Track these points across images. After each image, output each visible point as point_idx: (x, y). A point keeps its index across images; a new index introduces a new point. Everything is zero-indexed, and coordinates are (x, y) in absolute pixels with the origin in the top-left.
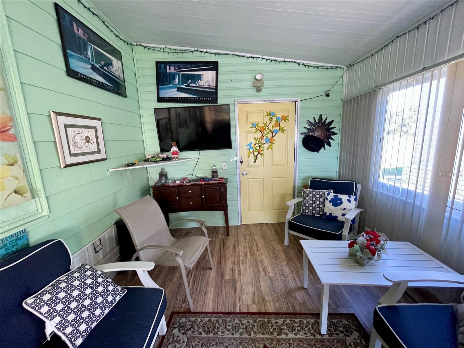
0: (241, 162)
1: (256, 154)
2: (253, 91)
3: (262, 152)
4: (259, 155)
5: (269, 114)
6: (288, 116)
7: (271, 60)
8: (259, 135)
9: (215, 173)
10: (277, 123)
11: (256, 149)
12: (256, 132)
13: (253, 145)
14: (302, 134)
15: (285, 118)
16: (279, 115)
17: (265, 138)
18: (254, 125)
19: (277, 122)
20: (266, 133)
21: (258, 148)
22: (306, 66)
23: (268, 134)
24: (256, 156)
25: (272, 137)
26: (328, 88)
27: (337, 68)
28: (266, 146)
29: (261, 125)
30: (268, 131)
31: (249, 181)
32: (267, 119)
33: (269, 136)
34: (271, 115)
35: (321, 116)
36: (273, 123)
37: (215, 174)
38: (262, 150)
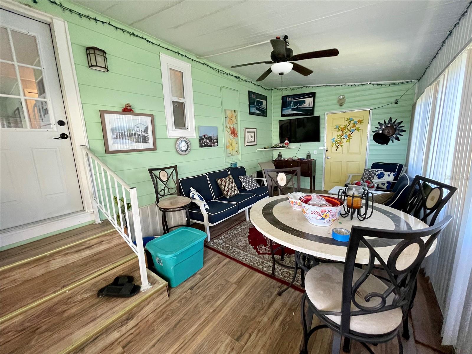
0: (327, 150)
1: (337, 145)
2: (338, 106)
3: (342, 144)
4: (340, 146)
5: (348, 119)
6: (363, 120)
7: (352, 85)
8: (340, 133)
9: (309, 156)
10: (354, 125)
11: (338, 142)
12: (338, 131)
13: (335, 139)
14: (373, 132)
15: (361, 122)
16: (356, 120)
17: (344, 135)
18: (337, 127)
19: (354, 124)
20: (345, 131)
21: (339, 141)
22: (379, 85)
23: (347, 132)
24: (337, 147)
25: (350, 134)
26: (397, 98)
27: (407, 82)
28: (346, 140)
29: (342, 127)
30: (347, 130)
31: (331, 163)
32: (347, 123)
33: (348, 134)
34: (350, 120)
35: (391, 118)
36: (351, 125)
37: (309, 157)
38: (342, 143)
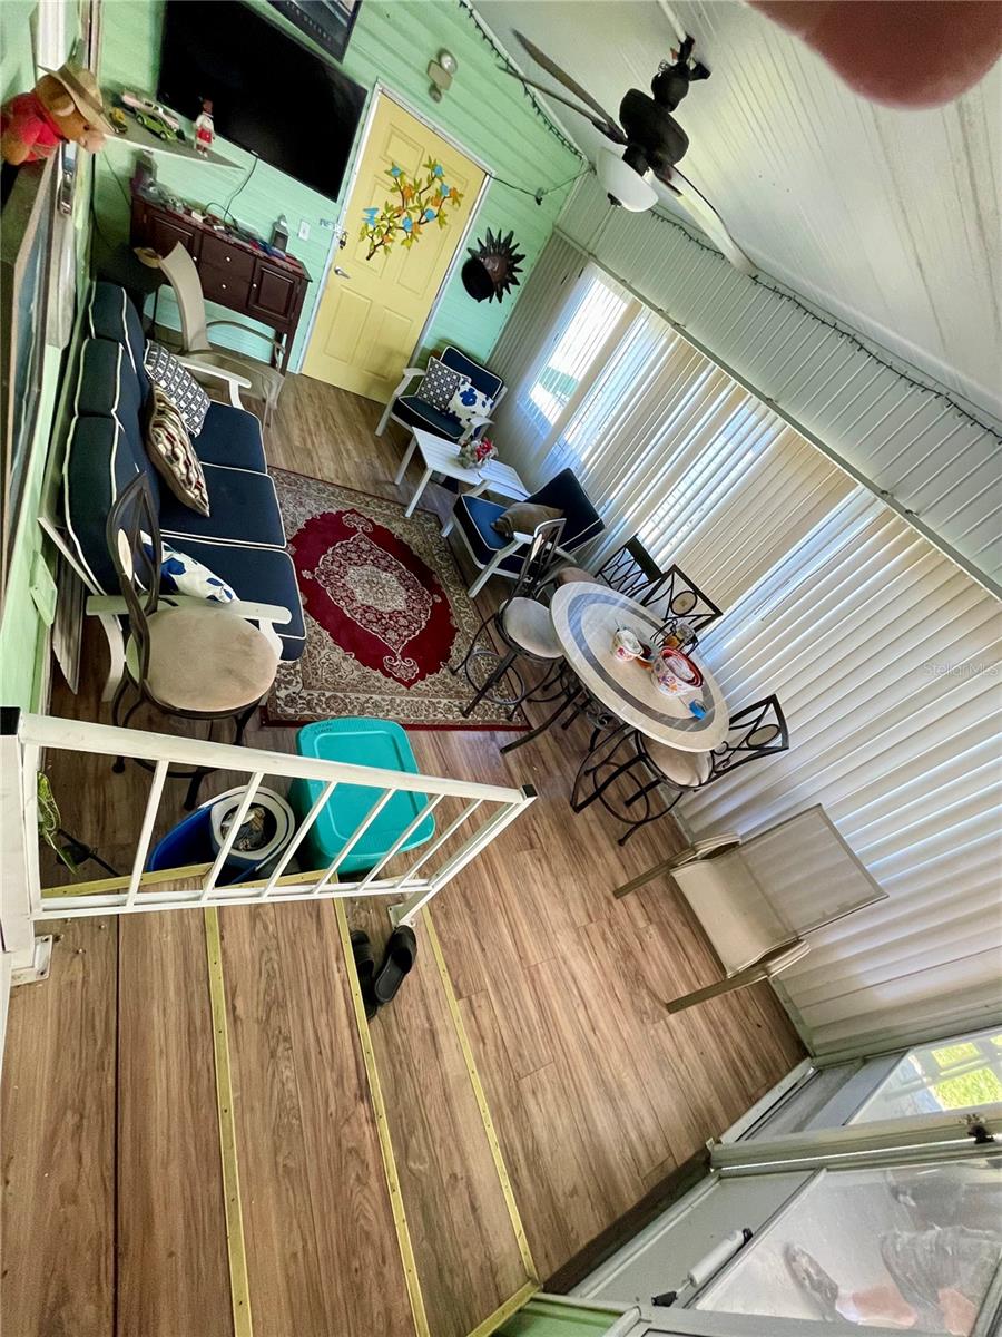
0: (343, 243)
1: (377, 241)
2: (421, 87)
3: (388, 244)
4: (382, 247)
5: (431, 166)
6: (461, 195)
7: (485, 37)
8: (397, 202)
9: (280, 237)
10: (438, 199)
11: (380, 231)
12: (393, 190)
13: (378, 216)
14: (469, 250)
15: (456, 197)
16: (450, 182)
17: (405, 215)
18: (395, 172)
19: (439, 193)
20: (411, 205)
21: (384, 230)
23: (413, 209)
24: (375, 247)
25: (419, 223)
26: (546, 185)
27: (576, 152)
28: (401, 235)
29: (408, 181)
30: (416, 204)
31: (342, 293)
32: (424, 174)
33: (415, 216)
34: (435, 170)
35: (512, 234)
36: (431, 193)
37: (280, 240)
38: (392, 241)
